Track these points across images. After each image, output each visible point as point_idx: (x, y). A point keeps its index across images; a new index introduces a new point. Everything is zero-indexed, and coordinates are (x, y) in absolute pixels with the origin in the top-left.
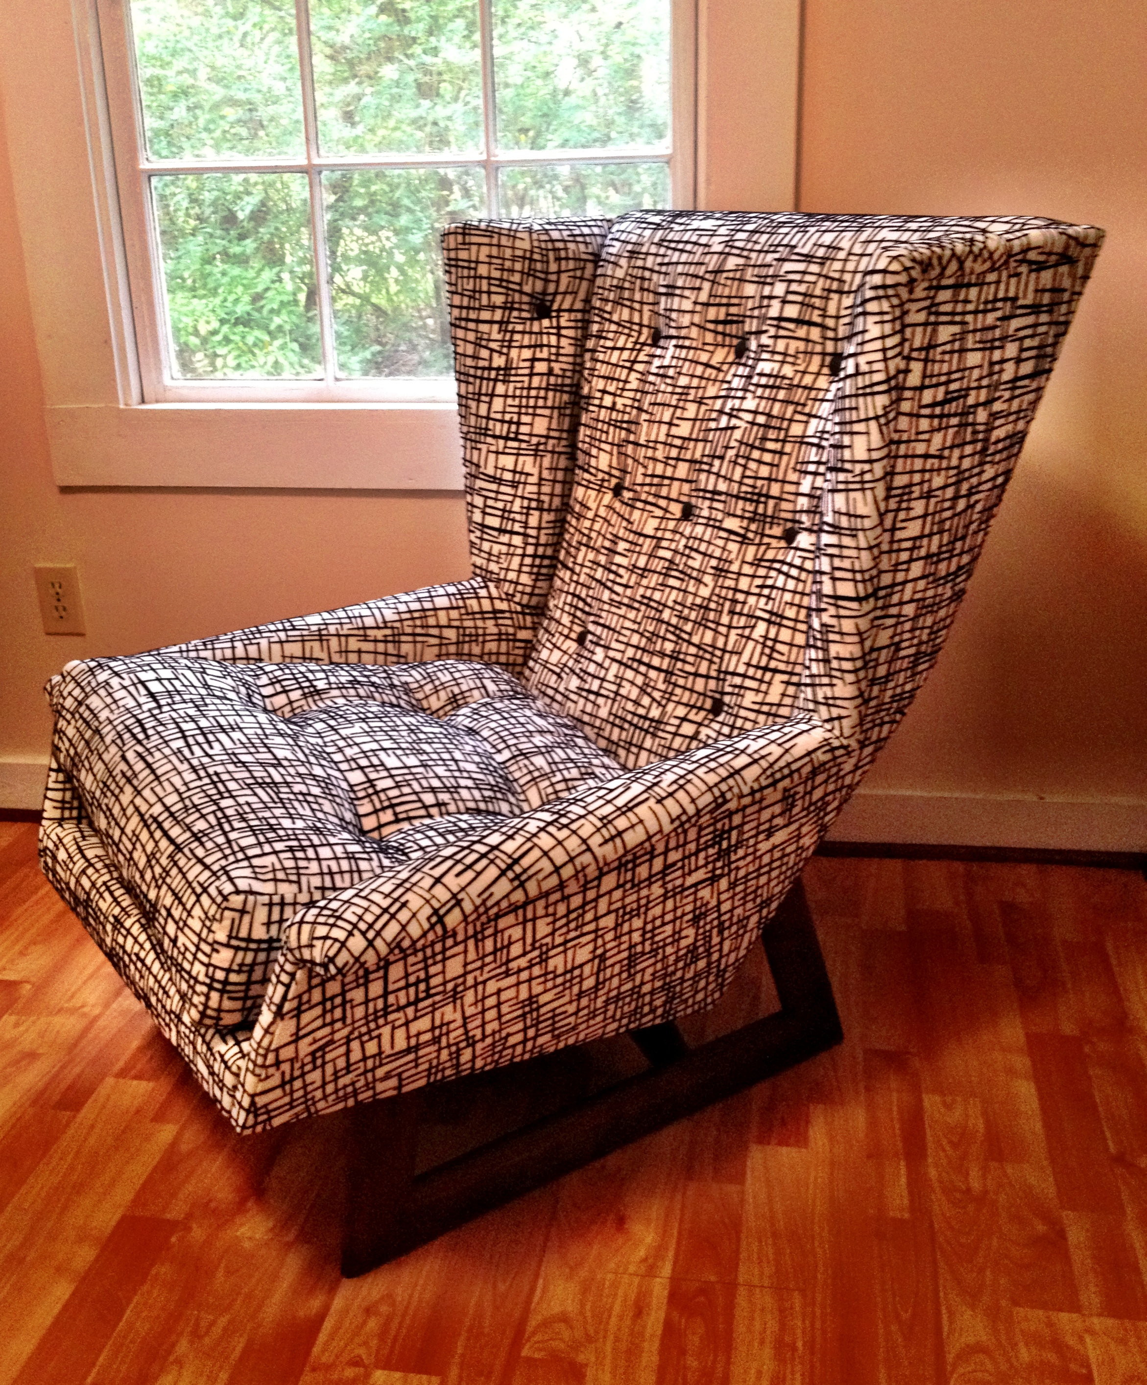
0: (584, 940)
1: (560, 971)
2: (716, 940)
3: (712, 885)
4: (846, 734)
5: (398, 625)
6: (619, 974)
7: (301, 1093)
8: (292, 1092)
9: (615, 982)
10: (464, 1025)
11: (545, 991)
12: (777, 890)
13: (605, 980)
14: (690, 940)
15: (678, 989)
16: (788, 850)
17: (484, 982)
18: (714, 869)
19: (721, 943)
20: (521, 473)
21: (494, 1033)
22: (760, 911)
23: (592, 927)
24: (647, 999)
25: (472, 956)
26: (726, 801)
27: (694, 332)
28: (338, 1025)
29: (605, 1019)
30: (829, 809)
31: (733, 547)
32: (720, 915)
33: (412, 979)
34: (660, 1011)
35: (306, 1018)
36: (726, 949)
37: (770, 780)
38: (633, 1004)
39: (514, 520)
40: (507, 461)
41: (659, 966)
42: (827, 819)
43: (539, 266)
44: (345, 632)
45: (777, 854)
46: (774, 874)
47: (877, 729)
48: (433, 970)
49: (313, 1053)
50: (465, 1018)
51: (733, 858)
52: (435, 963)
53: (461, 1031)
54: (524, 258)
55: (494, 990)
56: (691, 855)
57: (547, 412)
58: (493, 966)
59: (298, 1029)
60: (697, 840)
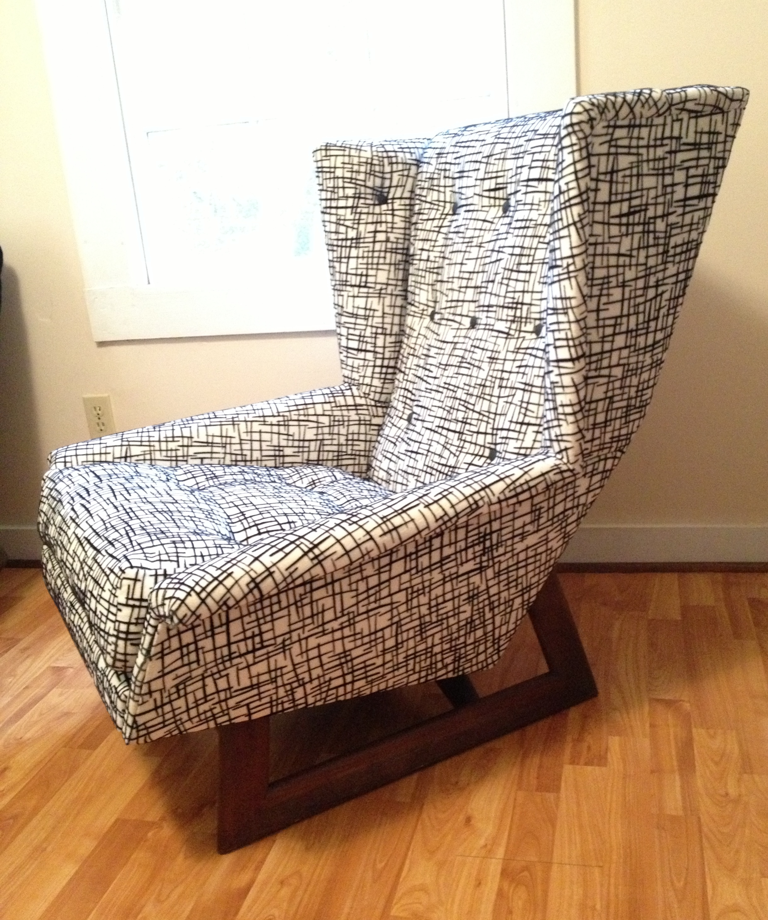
0: (383, 610)
1: (366, 632)
2: (488, 615)
3: (481, 573)
4: (571, 461)
5: (287, 414)
6: (414, 637)
7: (170, 715)
8: (163, 715)
9: (411, 643)
10: (294, 670)
11: (356, 647)
12: (535, 579)
13: (402, 642)
14: (468, 614)
15: (463, 651)
16: (539, 550)
17: (306, 638)
18: (481, 562)
19: (493, 617)
20: (370, 309)
21: (319, 677)
22: (522, 595)
23: (387, 600)
24: (439, 657)
25: (294, 618)
26: (478, 507)
27: (476, 199)
28: (194, 666)
29: (407, 671)
30: (570, 521)
31: (501, 341)
32: (489, 598)
33: (249, 634)
34: (450, 668)
35: (168, 659)
36: (497, 624)
37: (513, 493)
38: (429, 660)
39: (367, 342)
40: (361, 302)
41: (445, 633)
42: (568, 528)
43: (377, 168)
44: (251, 419)
45: (531, 553)
46: (530, 568)
47: (602, 463)
48: (264, 628)
49: (177, 686)
50: (294, 665)
51: (495, 554)
52: (266, 623)
53: (292, 674)
54: (367, 163)
55: (315, 645)
56: (461, 551)
57: (387, 267)
58: (311, 626)
59: (164, 668)
60: (466, 539)
